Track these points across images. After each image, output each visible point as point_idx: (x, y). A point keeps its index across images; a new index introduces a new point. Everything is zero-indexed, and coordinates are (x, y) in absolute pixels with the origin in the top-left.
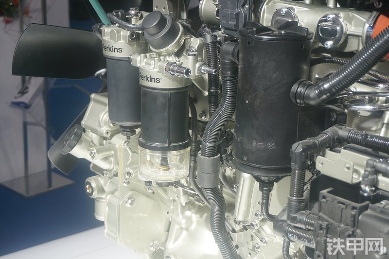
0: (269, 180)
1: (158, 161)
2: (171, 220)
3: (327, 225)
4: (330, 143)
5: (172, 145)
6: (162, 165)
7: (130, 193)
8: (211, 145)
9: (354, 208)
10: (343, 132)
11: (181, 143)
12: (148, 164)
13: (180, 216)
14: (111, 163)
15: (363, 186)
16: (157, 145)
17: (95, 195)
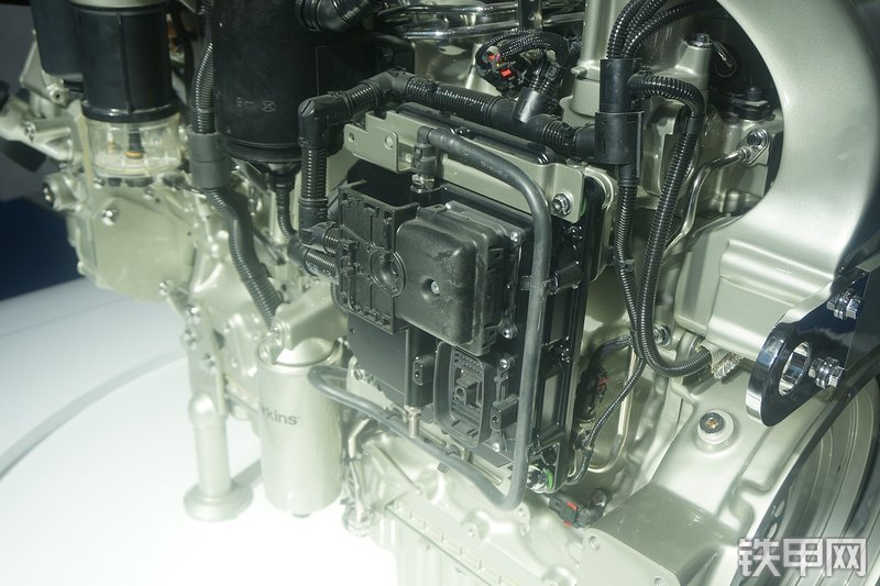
0: (285, 169)
1: (126, 142)
2: (195, 245)
3: (351, 246)
4: (374, 102)
5: (137, 112)
6: (131, 149)
7: (110, 201)
8: (206, 111)
9: (387, 214)
10: (399, 81)
11: (154, 109)
12: (110, 147)
13: (210, 239)
14: (67, 148)
15: (415, 177)
16: (113, 112)
17: (59, 205)
